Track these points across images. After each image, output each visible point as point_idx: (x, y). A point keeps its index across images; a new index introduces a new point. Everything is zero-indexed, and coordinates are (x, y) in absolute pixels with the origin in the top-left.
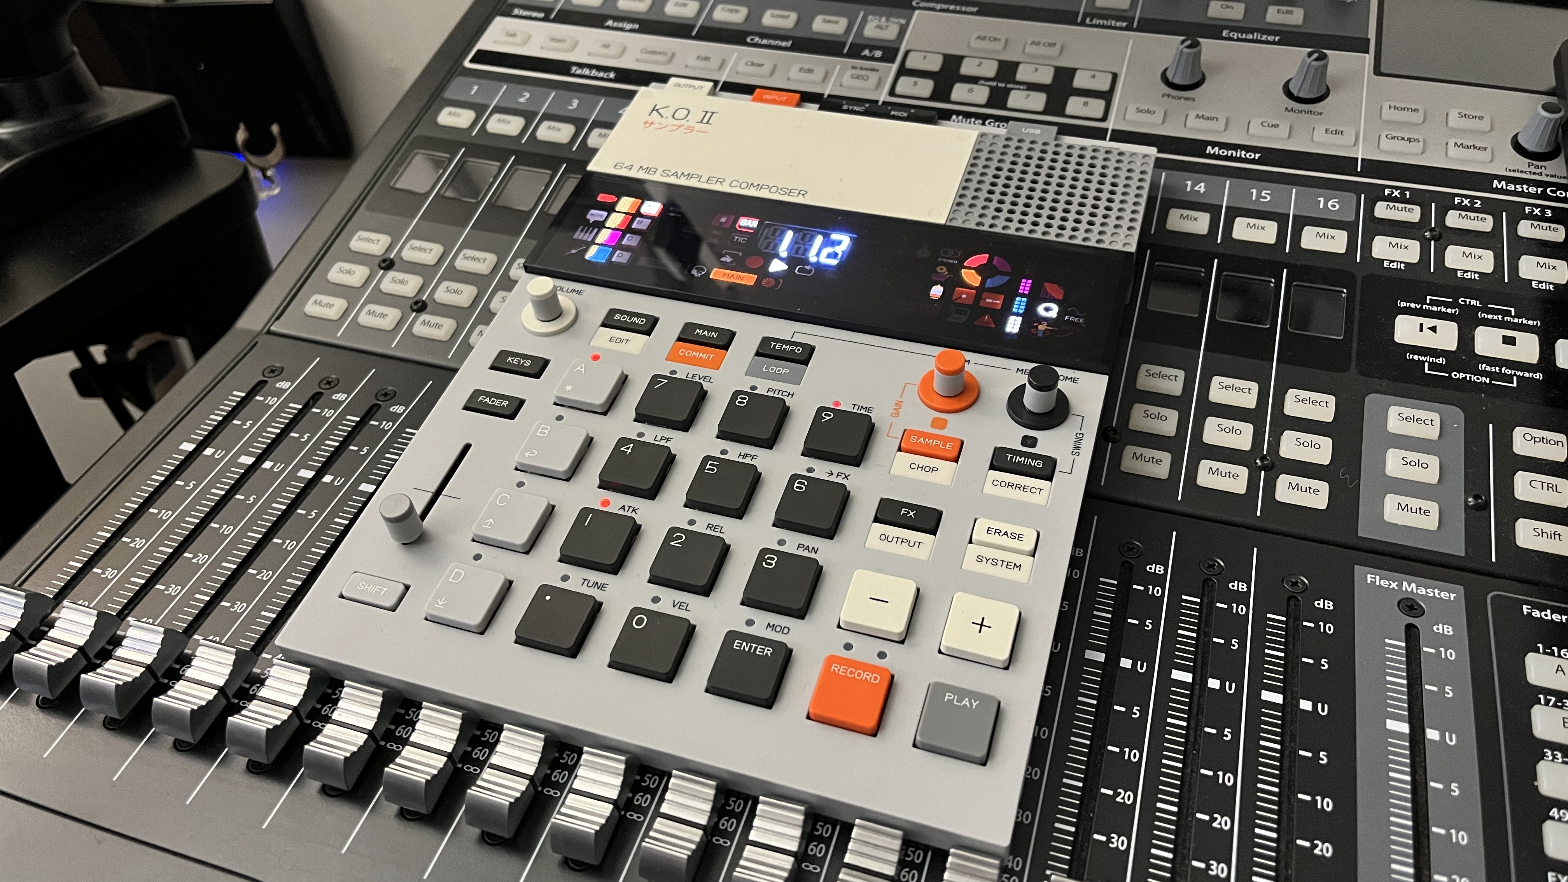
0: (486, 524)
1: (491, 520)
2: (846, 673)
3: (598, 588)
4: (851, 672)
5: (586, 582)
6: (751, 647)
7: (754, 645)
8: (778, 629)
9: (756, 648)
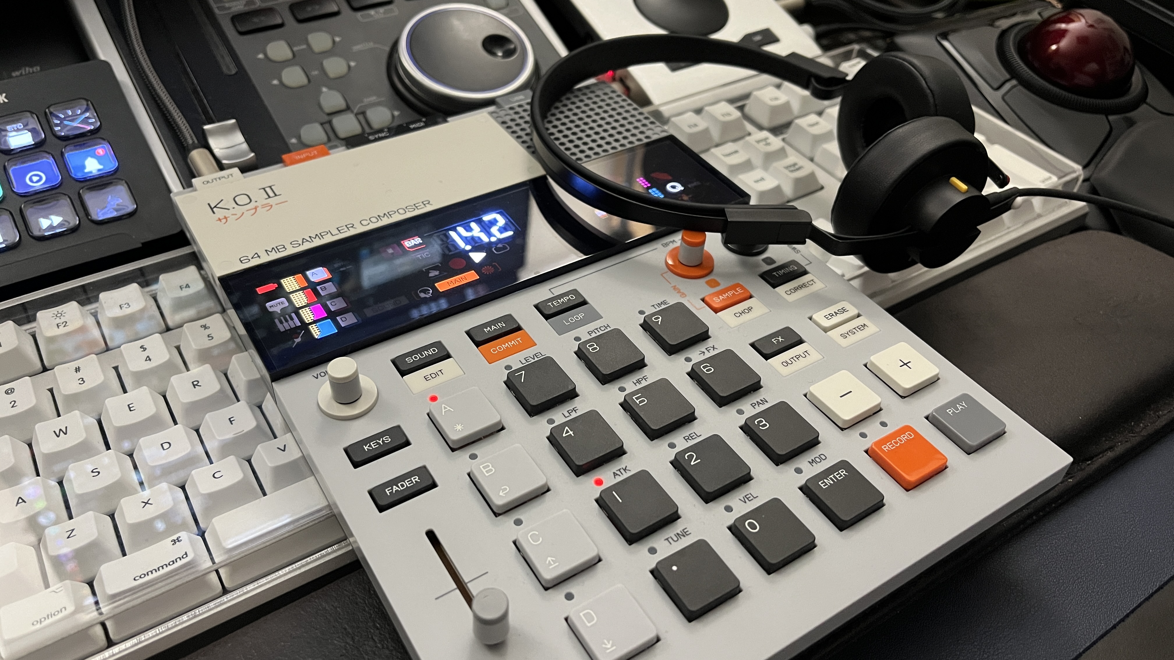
0: (550, 564)
1: (549, 559)
2: (894, 446)
3: (684, 536)
4: (896, 443)
5: (670, 540)
6: (831, 478)
7: (831, 476)
8: (818, 460)
9: (834, 476)
